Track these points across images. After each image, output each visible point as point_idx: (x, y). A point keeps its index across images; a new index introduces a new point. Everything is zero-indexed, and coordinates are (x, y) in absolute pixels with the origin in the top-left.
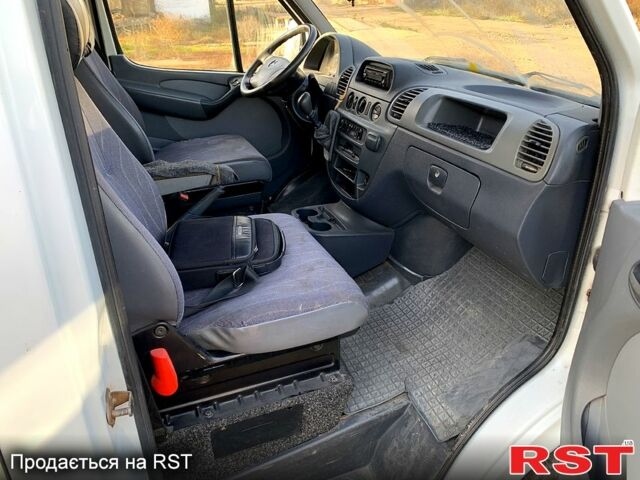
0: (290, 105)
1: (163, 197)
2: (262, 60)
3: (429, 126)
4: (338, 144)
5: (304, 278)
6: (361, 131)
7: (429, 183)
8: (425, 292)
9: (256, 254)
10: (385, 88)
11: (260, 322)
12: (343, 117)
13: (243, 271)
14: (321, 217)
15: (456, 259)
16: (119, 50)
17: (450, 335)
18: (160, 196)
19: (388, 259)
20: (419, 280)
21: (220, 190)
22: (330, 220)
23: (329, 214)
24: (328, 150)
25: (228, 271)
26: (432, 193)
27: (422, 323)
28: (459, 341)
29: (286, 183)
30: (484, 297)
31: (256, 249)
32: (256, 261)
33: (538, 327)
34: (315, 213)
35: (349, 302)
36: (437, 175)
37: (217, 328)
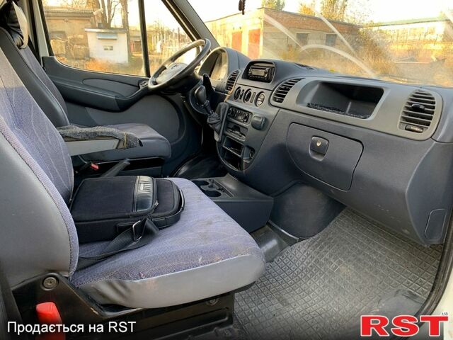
0: (187, 99)
1: (72, 157)
2: (166, 66)
3: (309, 105)
4: (227, 128)
5: (203, 231)
6: (247, 115)
7: (310, 152)
8: (301, 252)
9: (156, 209)
10: (268, 81)
11: (158, 275)
12: (231, 106)
13: (143, 223)
14: (212, 187)
15: (326, 223)
16: (51, 53)
17: (327, 290)
18: (69, 156)
19: (268, 224)
20: (296, 242)
21: (126, 162)
22: (219, 189)
23: (218, 184)
24: (218, 133)
25: (128, 224)
26: (314, 160)
27: (300, 279)
28: (336, 295)
29: (181, 166)
30: (354, 256)
31: (157, 204)
32: (156, 215)
33: (408, 283)
34: (207, 184)
35: (248, 255)
36: (318, 144)
37: (114, 281)
